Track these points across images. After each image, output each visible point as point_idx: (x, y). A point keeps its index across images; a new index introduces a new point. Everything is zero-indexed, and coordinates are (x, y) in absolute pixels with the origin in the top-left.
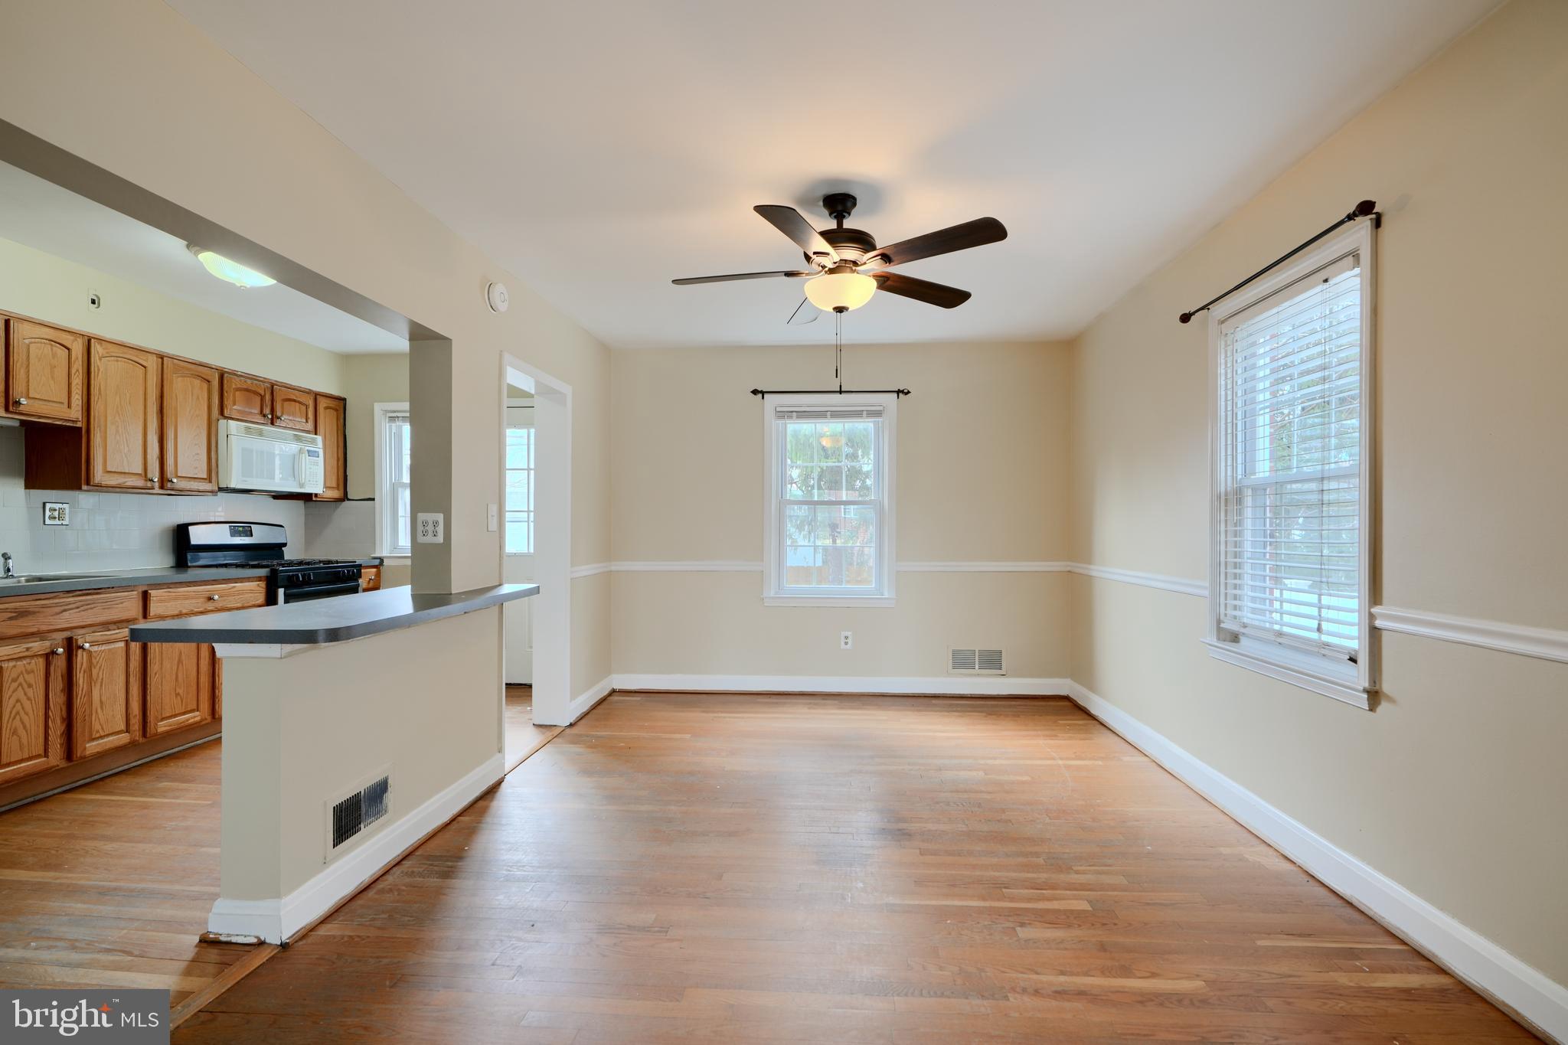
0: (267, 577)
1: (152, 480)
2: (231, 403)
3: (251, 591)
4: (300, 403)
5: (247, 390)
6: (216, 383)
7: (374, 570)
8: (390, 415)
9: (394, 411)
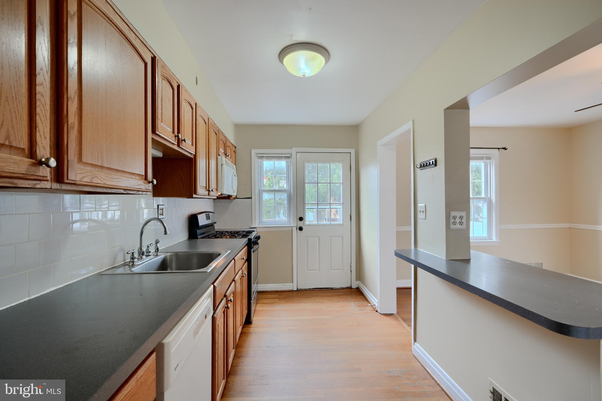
0: (248, 243)
2: (220, 146)
4: (230, 148)
5: (222, 140)
6: (218, 135)
8: (259, 155)
9: (262, 154)
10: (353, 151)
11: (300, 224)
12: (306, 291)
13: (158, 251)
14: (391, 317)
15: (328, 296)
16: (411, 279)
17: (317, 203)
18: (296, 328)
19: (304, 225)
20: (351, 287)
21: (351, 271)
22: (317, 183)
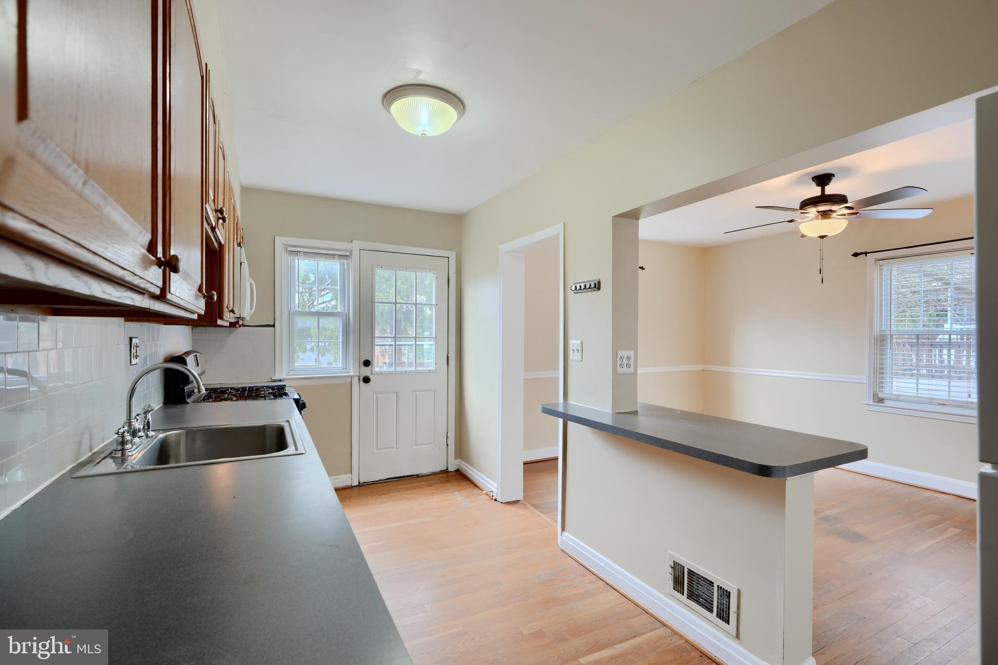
8: (289, 249)
9: (295, 246)
10: (452, 255)
11: (366, 371)
12: (375, 485)
13: (149, 428)
14: (517, 505)
15: (415, 488)
16: (557, 445)
17: (394, 336)
18: (381, 543)
19: (371, 374)
20: (447, 469)
21: (447, 445)
22: (395, 303)
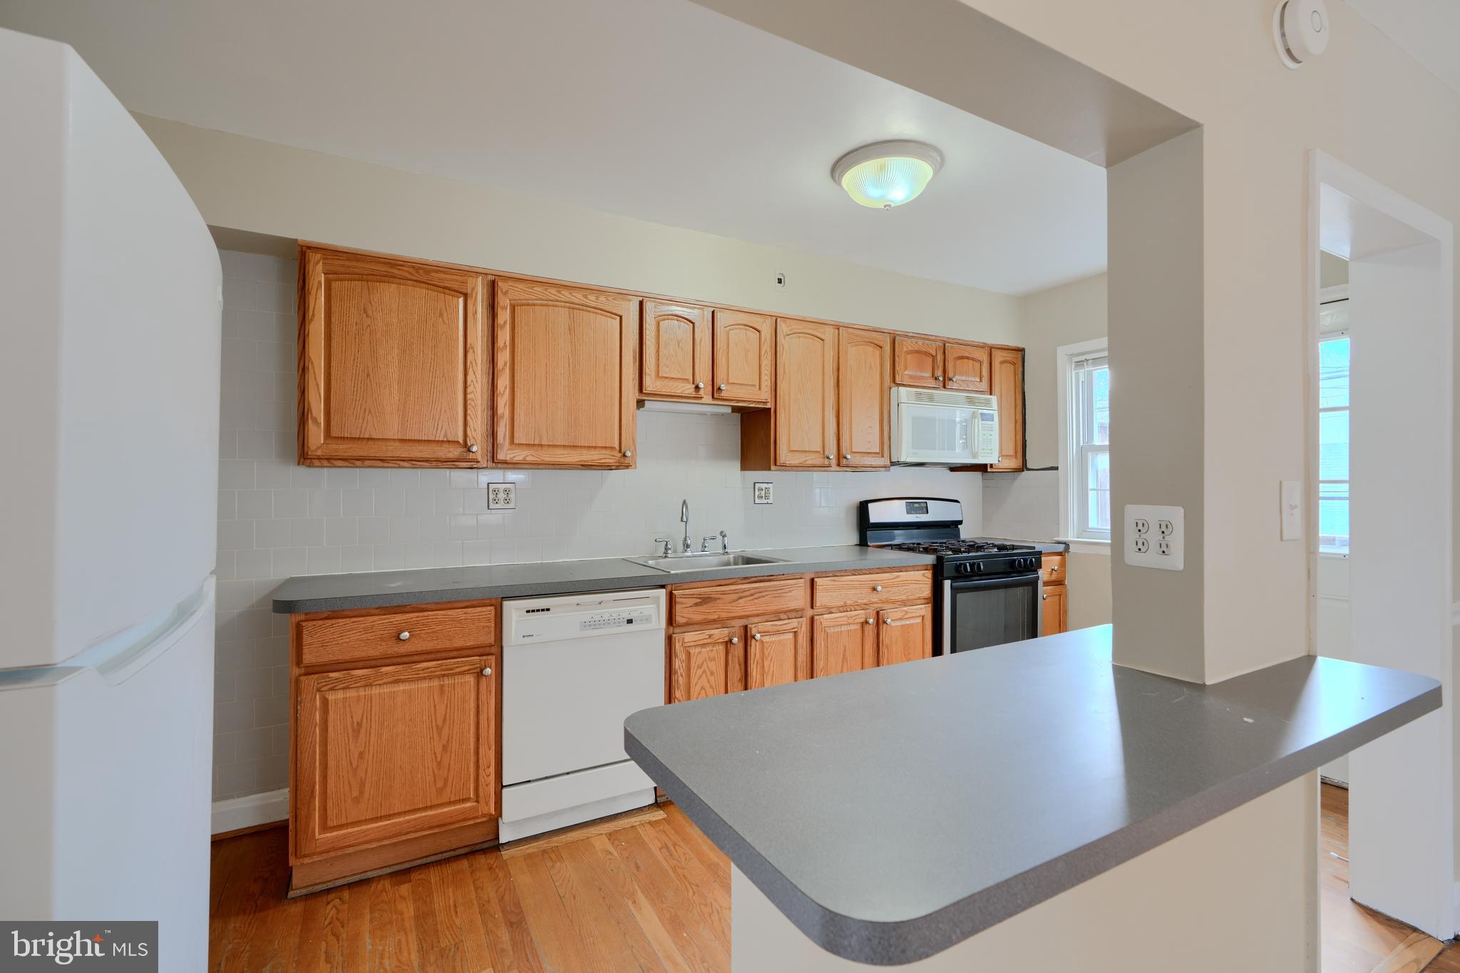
0: (934, 565)
1: (828, 458)
2: (902, 367)
3: (917, 582)
4: (973, 359)
5: (918, 352)
6: (888, 348)
7: (1058, 558)
8: (1076, 359)
9: (1083, 354)
